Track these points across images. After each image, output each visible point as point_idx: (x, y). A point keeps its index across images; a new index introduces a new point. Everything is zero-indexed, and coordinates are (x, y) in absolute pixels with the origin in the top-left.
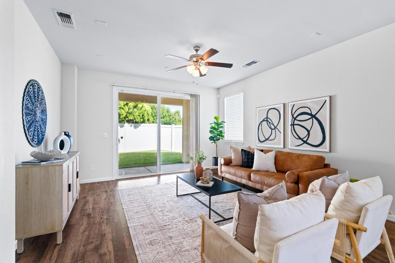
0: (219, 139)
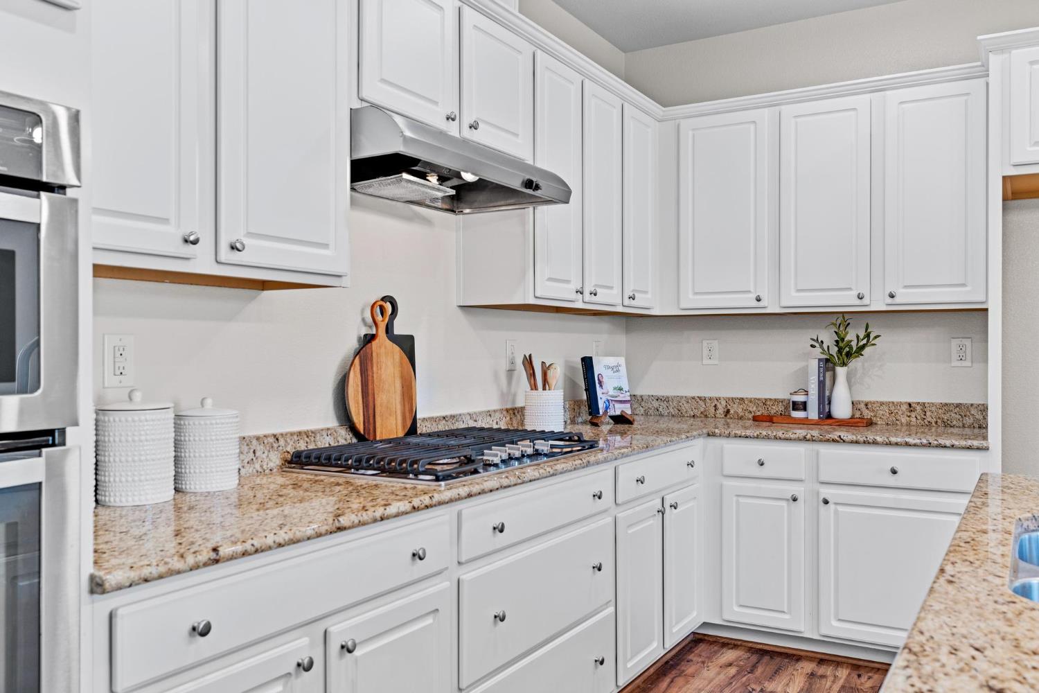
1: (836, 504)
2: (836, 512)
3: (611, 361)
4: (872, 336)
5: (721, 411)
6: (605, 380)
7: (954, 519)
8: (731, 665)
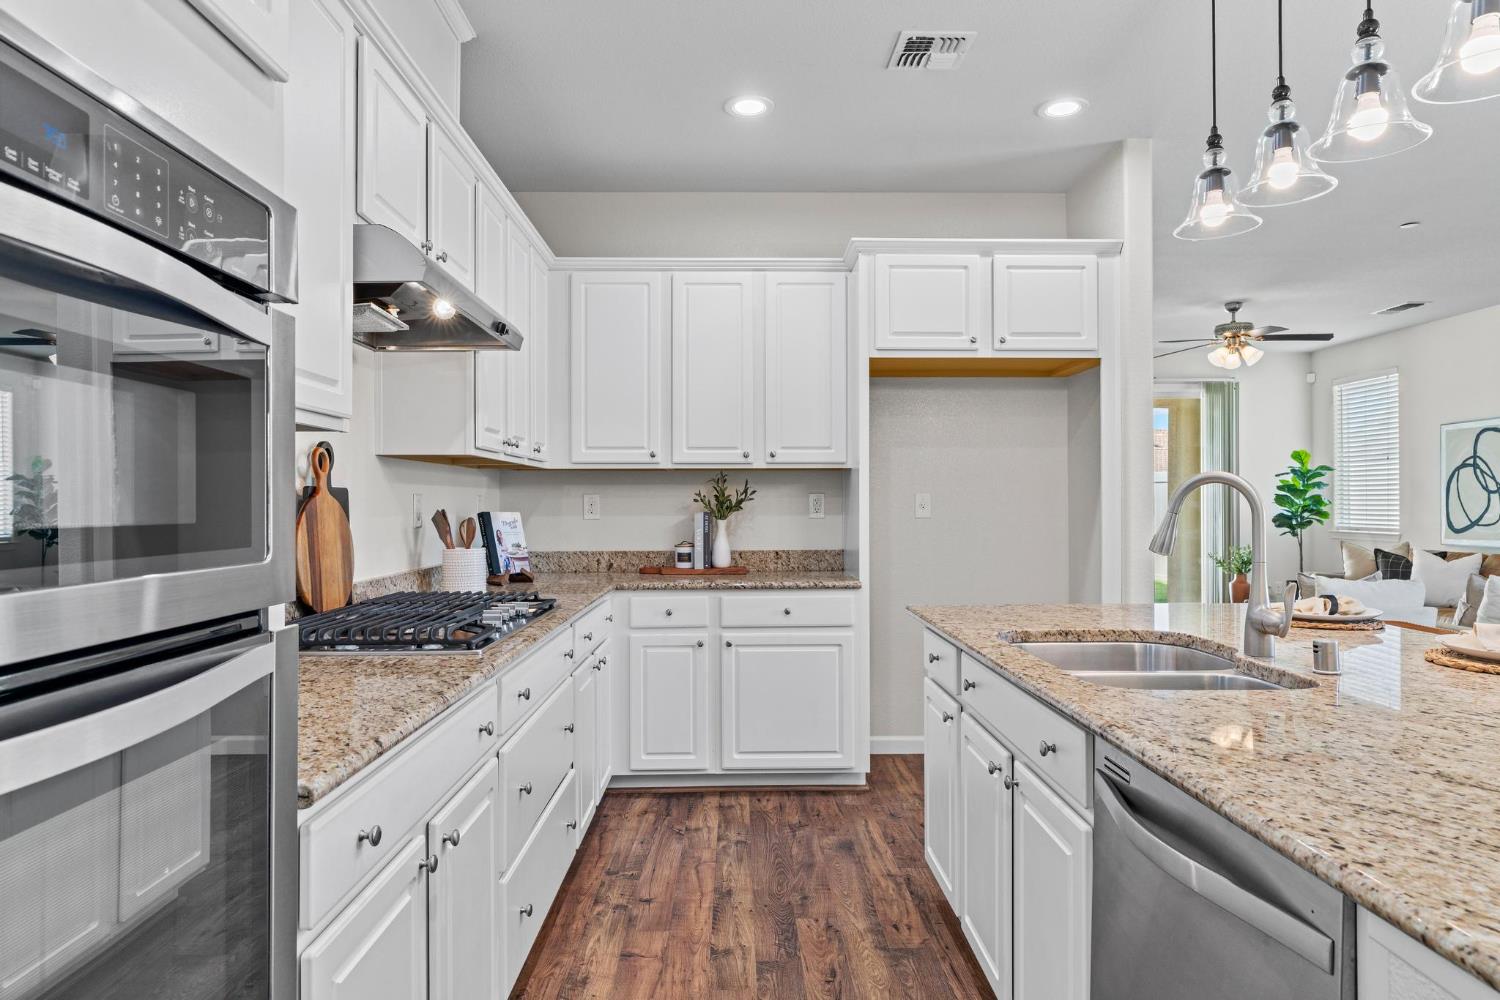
0: (1310, 522)
1: (737, 646)
2: (737, 653)
3: (508, 516)
4: (749, 492)
5: (604, 564)
6: (503, 536)
7: (835, 649)
8: (646, 812)
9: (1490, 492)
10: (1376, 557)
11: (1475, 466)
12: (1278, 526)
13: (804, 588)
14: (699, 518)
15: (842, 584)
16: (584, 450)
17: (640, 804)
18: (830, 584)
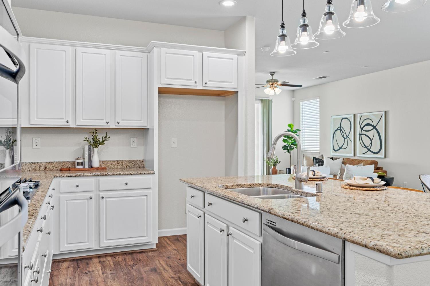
0: (293, 148)
1: (106, 198)
2: (106, 200)
4: (107, 137)
5: (43, 167)
7: (145, 197)
8: (69, 267)
9: (345, 138)
10: (314, 159)
11: (341, 130)
12: (284, 150)
13: (133, 174)
14: (87, 147)
15: (148, 172)
16: (36, 119)
17: (65, 265)
18: (143, 172)
